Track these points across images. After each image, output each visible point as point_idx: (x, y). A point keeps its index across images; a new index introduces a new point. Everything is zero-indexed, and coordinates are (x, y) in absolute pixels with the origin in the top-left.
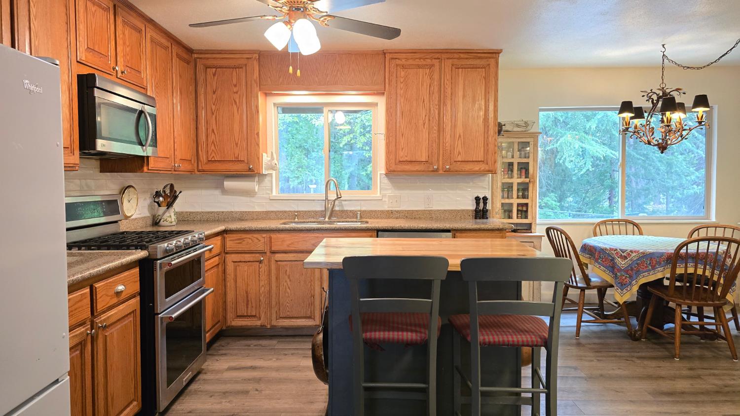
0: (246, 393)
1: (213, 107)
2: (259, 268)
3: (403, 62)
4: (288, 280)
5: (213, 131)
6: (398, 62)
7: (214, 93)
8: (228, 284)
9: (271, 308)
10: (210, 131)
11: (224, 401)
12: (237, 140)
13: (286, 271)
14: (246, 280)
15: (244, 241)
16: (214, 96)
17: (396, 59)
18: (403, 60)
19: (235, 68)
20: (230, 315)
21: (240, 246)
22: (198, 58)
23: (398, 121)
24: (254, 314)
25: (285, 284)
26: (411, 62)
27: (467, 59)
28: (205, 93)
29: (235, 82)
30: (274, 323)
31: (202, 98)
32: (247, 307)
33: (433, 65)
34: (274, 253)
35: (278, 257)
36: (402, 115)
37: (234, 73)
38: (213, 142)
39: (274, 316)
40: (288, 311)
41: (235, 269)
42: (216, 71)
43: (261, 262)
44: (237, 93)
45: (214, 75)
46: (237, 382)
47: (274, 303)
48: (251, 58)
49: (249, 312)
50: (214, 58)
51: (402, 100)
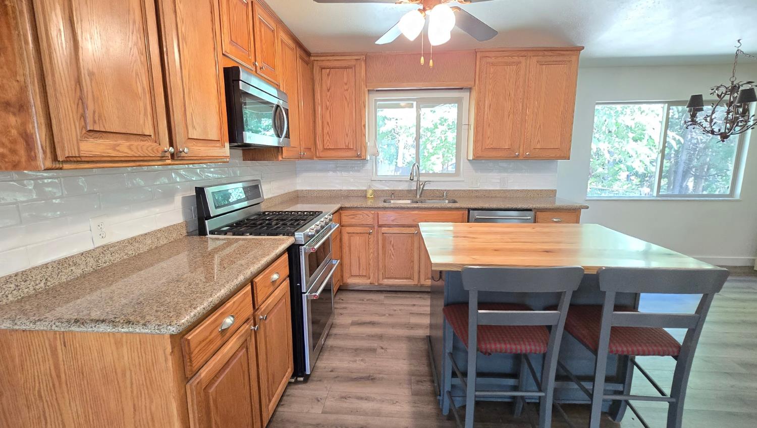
0: (373, 350)
1: (328, 103)
2: (369, 239)
3: (493, 60)
4: (392, 249)
5: (328, 124)
6: (489, 60)
7: (328, 90)
8: (344, 251)
9: (378, 270)
10: (325, 123)
11: (357, 359)
12: (347, 131)
13: (391, 241)
14: (358, 247)
15: (356, 216)
16: (328, 94)
17: (487, 57)
18: (493, 58)
19: (346, 68)
20: (346, 275)
21: (353, 220)
22: (314, 60)
23: (486, 113)
24: (364, 274)
25: (390, 252)
26: (500, 60)
27: (551, 56)
28: (321, 92)
29: (345, 80)
30: (381, 282)
31: (318, 96)
32: (359, 269)
33: (520, 63)
34: (380, 226)
35: (384, 230)
36: (490, 107)
37: (345, 73)
38: (328, 133)
39: (381, 276)
40: (392, 273)
41: (350, 240)
42: (330, 71)
43: (370, 234)
44: (347, 90)
45: (328, 75)
46: (363, 338)
47: (381, 266)
48: (359, 59)
49: (361, 273)
50: (328, 60)
51: (490, 95)
